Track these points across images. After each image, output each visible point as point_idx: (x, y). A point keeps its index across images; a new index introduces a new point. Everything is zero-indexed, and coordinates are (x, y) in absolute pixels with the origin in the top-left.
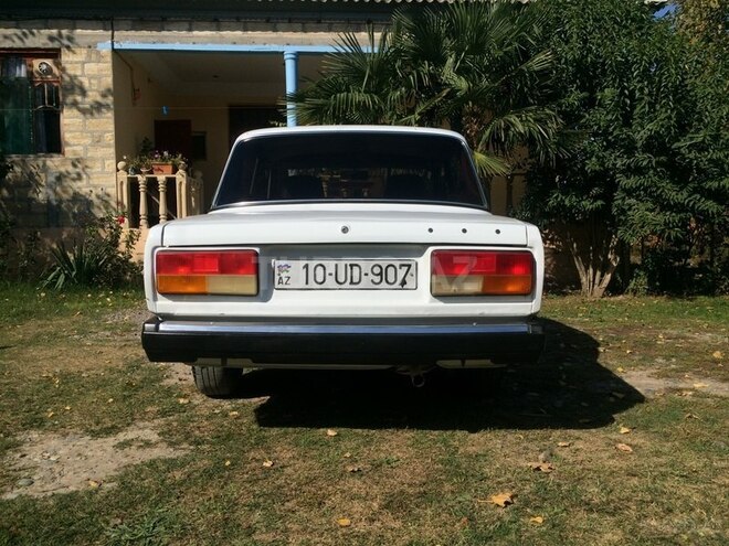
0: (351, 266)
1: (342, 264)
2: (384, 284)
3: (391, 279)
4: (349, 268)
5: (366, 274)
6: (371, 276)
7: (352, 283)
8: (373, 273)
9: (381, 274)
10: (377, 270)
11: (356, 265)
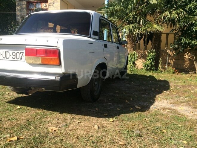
0: (7, 52)
1: (4, 51)
2: (16, 59)
3: (18, 57)
4: (6, 53)
5: (11, 55)
6: (12, 56)
7: (7, 58)
8: (13, 55)
9: (15, 55)
10: (14, 54)
11: (8, 52)
